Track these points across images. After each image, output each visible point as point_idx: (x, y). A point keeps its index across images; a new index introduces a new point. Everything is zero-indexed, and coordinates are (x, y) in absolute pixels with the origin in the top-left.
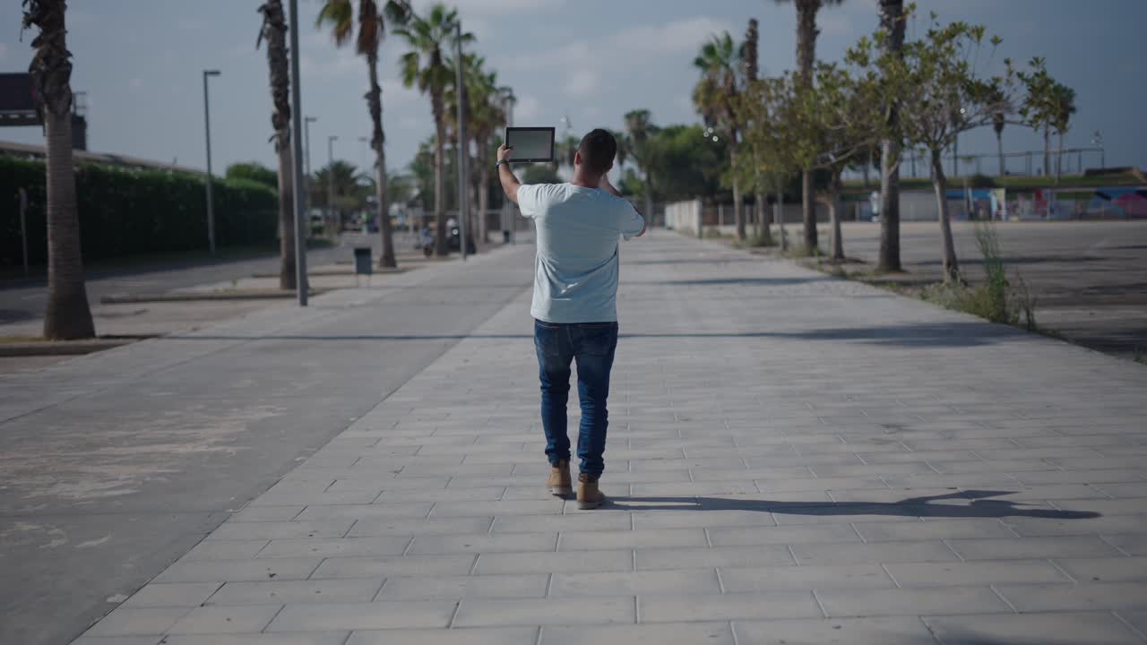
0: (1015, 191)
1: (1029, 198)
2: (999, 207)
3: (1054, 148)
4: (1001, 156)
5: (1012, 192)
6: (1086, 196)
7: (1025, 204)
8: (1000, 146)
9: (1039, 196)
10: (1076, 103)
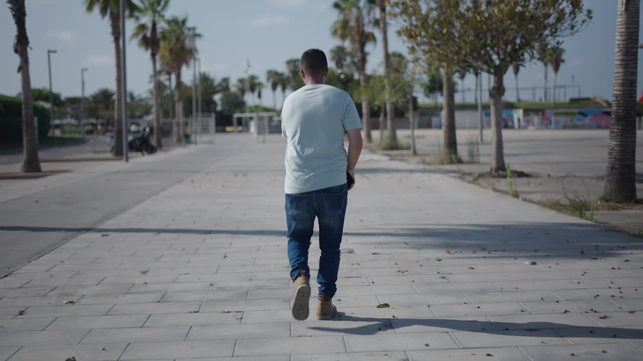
0: (529, 111)
1: (538, 115)
2: (519, 120)
3: (551, 84)
4: (517, 90)
5: (527, 112)
6: (573, 114)
7: (536, 119)
8: (517, 84)
9: (543, 114)
10: (564, 56)
